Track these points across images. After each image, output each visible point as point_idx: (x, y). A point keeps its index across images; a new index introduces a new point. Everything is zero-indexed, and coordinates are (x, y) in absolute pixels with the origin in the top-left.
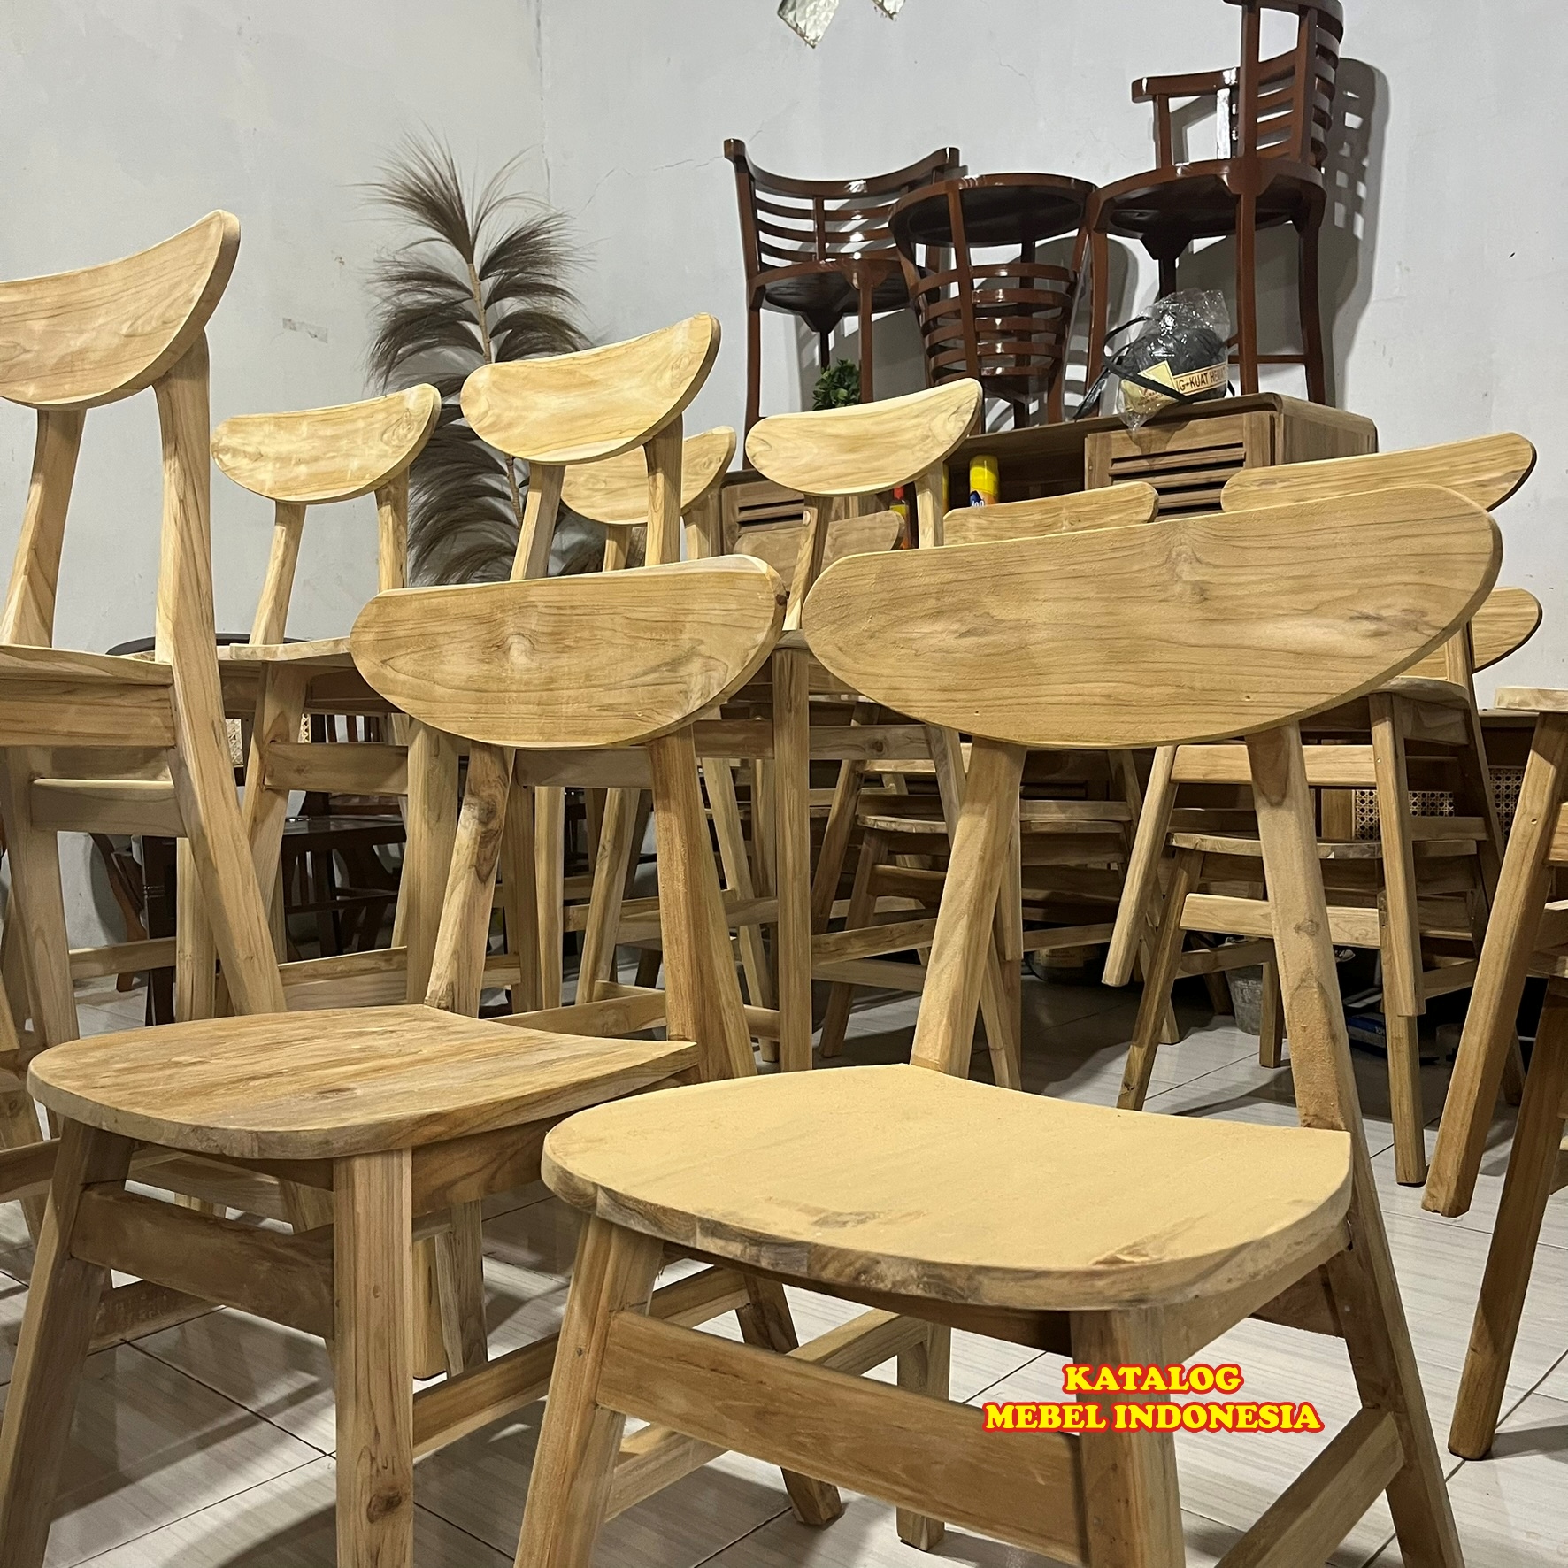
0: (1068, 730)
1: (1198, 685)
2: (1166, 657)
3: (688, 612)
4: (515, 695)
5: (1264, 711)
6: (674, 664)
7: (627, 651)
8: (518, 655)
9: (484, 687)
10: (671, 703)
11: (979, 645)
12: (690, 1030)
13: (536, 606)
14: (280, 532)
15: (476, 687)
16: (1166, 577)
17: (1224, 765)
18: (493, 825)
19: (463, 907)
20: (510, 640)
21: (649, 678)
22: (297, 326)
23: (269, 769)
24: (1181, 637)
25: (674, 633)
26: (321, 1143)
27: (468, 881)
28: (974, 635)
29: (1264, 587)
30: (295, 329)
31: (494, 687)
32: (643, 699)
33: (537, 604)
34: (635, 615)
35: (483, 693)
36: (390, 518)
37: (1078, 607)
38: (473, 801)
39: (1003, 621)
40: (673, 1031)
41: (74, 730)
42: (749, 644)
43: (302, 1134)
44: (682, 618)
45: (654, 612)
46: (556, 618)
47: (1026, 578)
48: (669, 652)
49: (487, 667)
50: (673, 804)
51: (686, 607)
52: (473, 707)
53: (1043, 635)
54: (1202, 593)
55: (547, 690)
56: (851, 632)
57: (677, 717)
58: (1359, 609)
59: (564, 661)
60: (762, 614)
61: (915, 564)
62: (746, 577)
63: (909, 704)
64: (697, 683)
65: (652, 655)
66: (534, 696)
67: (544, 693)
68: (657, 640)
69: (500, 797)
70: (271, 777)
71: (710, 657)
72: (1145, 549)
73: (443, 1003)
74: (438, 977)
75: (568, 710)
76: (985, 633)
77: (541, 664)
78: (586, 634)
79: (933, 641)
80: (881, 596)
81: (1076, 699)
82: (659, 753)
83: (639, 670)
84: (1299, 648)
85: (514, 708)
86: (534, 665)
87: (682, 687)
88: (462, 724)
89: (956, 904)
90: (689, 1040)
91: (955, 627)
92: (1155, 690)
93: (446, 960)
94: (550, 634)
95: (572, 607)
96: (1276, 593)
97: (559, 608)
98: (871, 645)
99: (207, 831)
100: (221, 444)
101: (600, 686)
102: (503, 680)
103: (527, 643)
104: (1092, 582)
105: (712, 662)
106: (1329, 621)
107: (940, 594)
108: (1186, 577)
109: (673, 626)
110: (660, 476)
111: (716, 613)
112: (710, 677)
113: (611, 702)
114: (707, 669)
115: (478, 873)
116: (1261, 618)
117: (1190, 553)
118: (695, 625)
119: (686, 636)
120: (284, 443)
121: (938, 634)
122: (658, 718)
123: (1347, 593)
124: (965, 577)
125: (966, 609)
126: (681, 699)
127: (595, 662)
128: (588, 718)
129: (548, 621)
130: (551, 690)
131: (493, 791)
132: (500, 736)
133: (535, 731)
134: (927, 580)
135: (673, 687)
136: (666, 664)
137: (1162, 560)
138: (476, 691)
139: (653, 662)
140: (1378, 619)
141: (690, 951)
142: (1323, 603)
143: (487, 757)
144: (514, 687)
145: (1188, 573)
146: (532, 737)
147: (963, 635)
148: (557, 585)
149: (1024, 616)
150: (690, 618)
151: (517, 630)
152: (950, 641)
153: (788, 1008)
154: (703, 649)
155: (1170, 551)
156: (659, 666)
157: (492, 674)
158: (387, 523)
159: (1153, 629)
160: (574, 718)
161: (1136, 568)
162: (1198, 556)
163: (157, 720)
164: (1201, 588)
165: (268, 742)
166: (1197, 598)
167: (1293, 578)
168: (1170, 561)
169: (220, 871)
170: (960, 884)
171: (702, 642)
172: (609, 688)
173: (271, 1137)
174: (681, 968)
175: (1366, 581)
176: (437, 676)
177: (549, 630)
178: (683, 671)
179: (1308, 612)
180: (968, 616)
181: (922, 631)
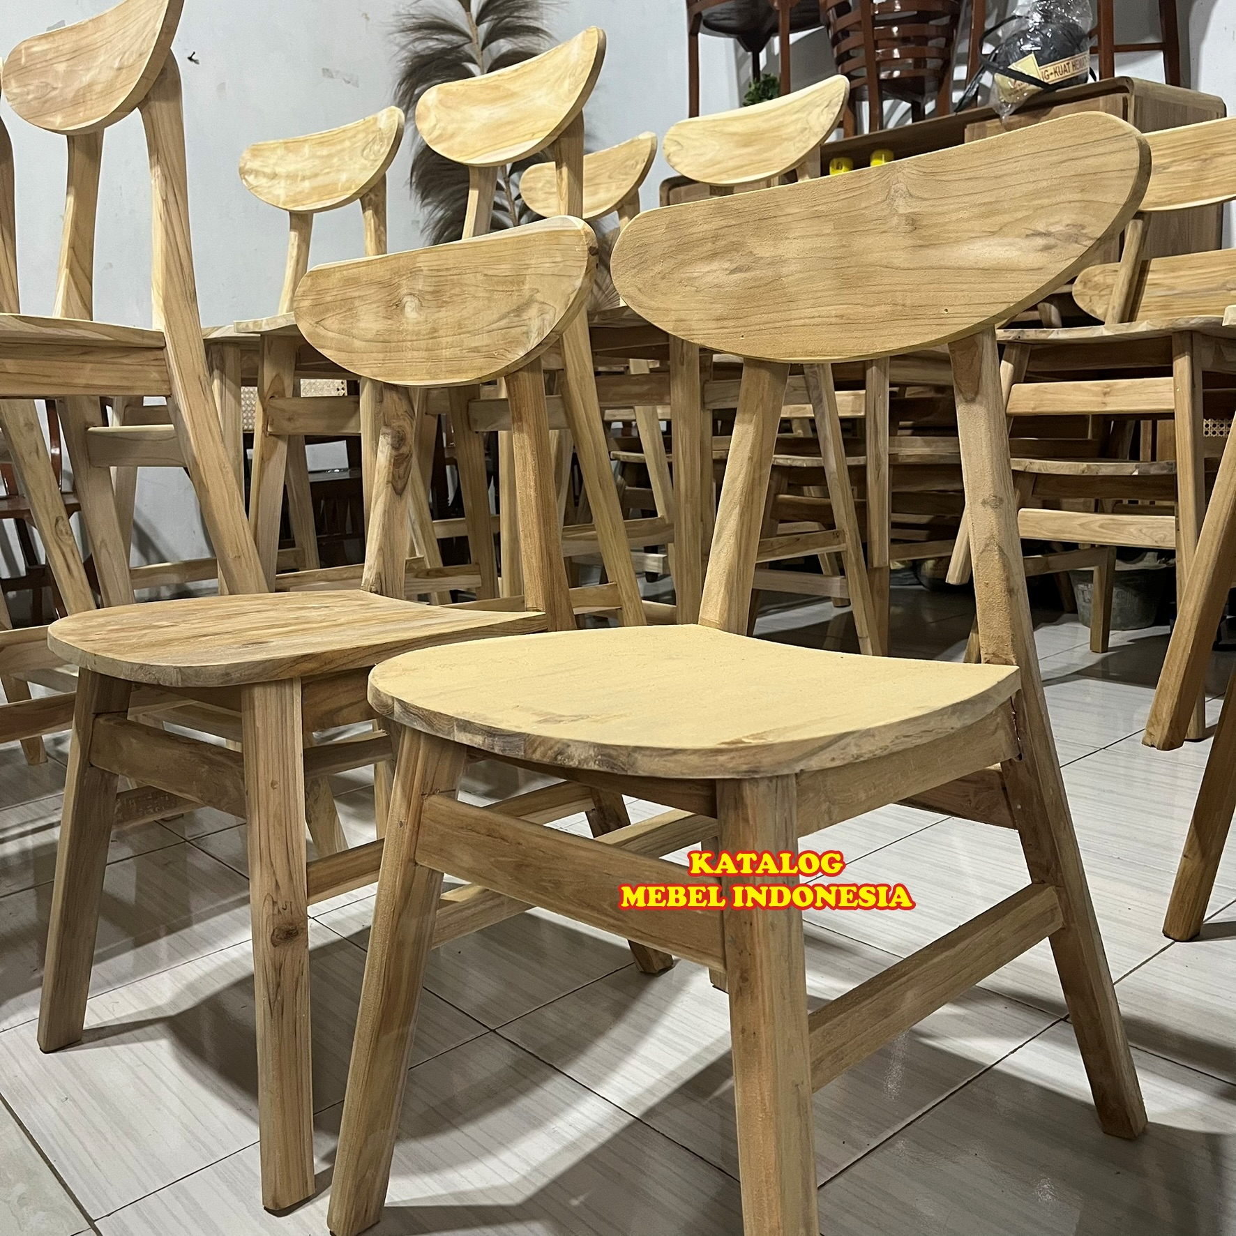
0: (811, 348)
1: (908, 302)
2: (886, 280)
3: (528, 266)
4: (410, 343)
5: (956, 321)
6: (519, 310)
7: (486, 302)
8: (411, 312)
9: (387, 338)
10: (516, 342)
11: (745, 280)
12: (541, 604)
13: (422, 270)
14: (293, 236)
15: (381, 339)
16: (886, 212)
17: (1048, 400)
18: (404, 450)
19: (384, 514)
20: (405, 299)
21: (503, 323)
22: (334, 74)
23: (270, 420)
24: (896, 262)
25: (518, 285)
26: (223, 675)
27: (386, 494)
28: (741, 271)
29: (962, 215)
30: (332, 77)
31: (395, 338)
32: (498, 341)
33: (423, 268)
34: (490, 272)
35: (387, 344)
36: (372, 221)
37: (819, 242)
38: (388, 431)
39: (762, 258)
40: (529, 604)
41: (90, 383)
42: (570, 290)
43: (210, 668)
44: (525, 272)
45: (504, 269)
46: (437, 279)
47: (779, 220)
48: (515, 300)
49: (390, 322)
50: (525, 427)
51: (527, 262)
52: (381, 356)
53: (793, 268)
54: (914, 222)
55: (431, 338)
56: (648, 275)
57: (522, 353)
58: (1033, 228)
59: (443, 313)
60: (579, 264)
61: (696, 213)
62: (567, 234)
63: (692, 332)
64: (535, 324)
65: (503, 304)
66: (423, 344)
67: (431, 341)
68: (507, 291)
69: (408, 429)
70: (271, 425)
71: (543, 303)
72: (870, 188)
73: (374, 589)
74: (369, 569)
75: (446, 353)
76: (749, 269)
77: (426, 317)
78: (457, 290)
79: (709, 279)
80: (669, 243)
81: (817, 320)
82: (514, 385)
83: (495, 317)
84: (987, 265)
85: (409, 355)
86: (422, 319)
87: (524, 328)
88: (374, 370)
89: (731, 496)
90: (540, 611)
91: (727, 265)
92: (877, 309)
93: (374, 556)
94: (432, 293)
95: (447, 269)
96: (969, 219)
97: (438, 270)
98: (663, 285)
99: (199, 459)
100: (247, 167)
101: (469, 332)
102: (400, 332)
103: (417, 301)
104: (830, 220)
105: (545, 306)
106: (1010, 240)
107: (716, 238)
108: (902, 211)
109: (517, 279)
110: (565, 170)
111: (546, 266)
112: (543, 320)
113: (477, 345)
114: (542, 313)
115: (394, 488)
116: (958, 241)
117: (905, 190)
118: (533, 276)
119: (527, 287)
120: (292, 164)
121: (713, 272)
122: (509, 356)
123: (1026, 213)
124: (734, 222)
125: (735, 250)
126: (524, 339)
127: (465, 313)
128: (460, 359)
129: (430, 282)
130: (435, 338)
131: (402, 423)
132: (402, 377)
133: (424, 371)
134: (706, 227)
135: (518, 330)
136: (513, 311)
137: (883, 197)
138: (382, 342)
139: (505, 310)
140: (1047, 234)
141: (540, 542)
142: (1006, 225)
143: (395, 396)
144: (409, 338)
145: (903, 207)
146: (422, 377)
147: (733, 271)
148: (436, 251)
149: (780, 252)
150: (529, 271)
151: (410, 291)
152: (723, 278)
153: (682, 604)
154: (539, 297)
155: (890, 189)
156: (508, 313)
157: (394, 327)
158: (370, 225)
159: (874, 257)
160: (450, 360)
161: (863, 205)
162: (911, 191)
163: (155, 375)
164: (913, 220)
165: (268, 398)
166: (909, 228)
167: (985, 204)
168: (889, 199)
169: (211, 492)
170: (734, 480)
171: (538, 291)
172: (474, 333)
173: (188, 671)
174: (533, 555)
175: (1039, 202)
176: (355, 331)
177: (431, 289)
178: (525, 316)
179: (993, 233)
180: (736, 256)
181: (700, 269)
